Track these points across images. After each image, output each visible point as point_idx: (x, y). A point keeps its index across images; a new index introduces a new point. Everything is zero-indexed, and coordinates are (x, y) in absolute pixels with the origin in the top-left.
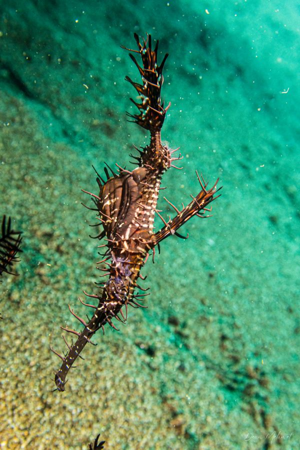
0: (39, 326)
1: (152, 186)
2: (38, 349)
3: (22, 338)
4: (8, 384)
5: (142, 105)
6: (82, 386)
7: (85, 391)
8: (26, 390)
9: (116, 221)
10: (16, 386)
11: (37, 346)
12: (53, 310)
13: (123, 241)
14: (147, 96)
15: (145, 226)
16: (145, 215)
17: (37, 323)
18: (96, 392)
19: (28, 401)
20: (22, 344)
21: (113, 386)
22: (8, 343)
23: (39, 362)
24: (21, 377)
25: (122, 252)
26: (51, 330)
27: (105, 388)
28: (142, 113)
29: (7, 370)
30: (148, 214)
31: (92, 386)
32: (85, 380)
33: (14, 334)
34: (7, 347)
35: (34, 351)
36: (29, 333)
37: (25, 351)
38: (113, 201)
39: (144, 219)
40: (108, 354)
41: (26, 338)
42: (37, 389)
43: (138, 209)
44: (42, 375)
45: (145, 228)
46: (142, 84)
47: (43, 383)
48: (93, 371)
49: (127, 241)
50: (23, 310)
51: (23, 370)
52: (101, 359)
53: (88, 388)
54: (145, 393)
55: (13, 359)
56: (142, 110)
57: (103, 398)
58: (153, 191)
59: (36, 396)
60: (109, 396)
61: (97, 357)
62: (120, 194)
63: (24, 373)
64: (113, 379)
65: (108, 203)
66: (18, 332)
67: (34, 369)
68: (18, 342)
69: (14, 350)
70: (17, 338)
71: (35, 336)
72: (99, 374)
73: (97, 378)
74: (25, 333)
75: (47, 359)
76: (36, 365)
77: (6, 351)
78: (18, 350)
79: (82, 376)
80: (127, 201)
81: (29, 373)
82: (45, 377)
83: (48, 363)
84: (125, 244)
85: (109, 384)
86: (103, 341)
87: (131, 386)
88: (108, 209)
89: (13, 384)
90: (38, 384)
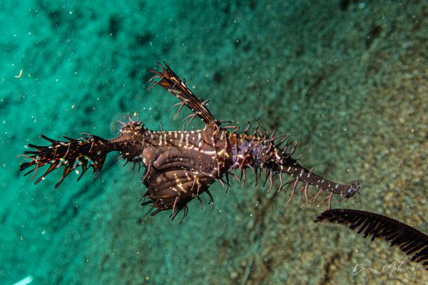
0: (351, 145)
1: (161, 137)
2: (374, 146)
3: (363, 161)
4: (407, 174)
5: (83, 166)
6: (410, 103)
7: (415, 99)
8: (413, 157)
9: (197, 173)
10: (409, 166)
11: (371, 148)
12: (335, 132)
13: (218, 156)
14: (75, 160)
15: (200, 136)
16: (189, 138)
17: (348, 148)
18: (416, 89)
19: (423, 155)
20: (369, 162)
21: (410, 71)
22: (368, 174)
23: (386, 146)
24: (401, 162)
25: (228, 156)
26: (354, 135)
27: (412, 79)
28: (91, 165)
29: (394, 175)
30: (188, 135)
31: (410, 92)
32: (403, 100)
33: (359, 170)
34: (372, 175)
35: (376, 150)
36: (358, 155)
37: (375, 158)
38: (178, 181)
39: (194, 139)
40: (377, 77)
41: (363, 158)
42: (412, 147)
43: (185, 147)
44: (399, 143)
45: (202, 136)
46: (64, 167)
47: (406, 141)
48: (395, 92)
49: (217, 152)
50: (336, 160)
51: (394, 160)
52: (383, 84)
53: (412, 97)
54: (418, 38)
55: (383, 170)
56: (88, 165)
57: (422, 81)
58: (165, 135)
59: (418, 147)
60: (420, 76)
61: (381, 88)
62: (171, 172)
63: (397, 159)
64: (403, 72)
65: (180, 186)
66: (357, 166)
67: (393, 150)
68: (367, 166)
69: (374, 169)
70: (363, 167)
71: (361, 149)
72: (398, 86)
73: (402, 88)
74: (359, 159)
75: (383, 137)
76: (388, 149)
77: (376, 177)
78: (374, 165)
79: (400, 104)
80: (178, 161)
81: (397, 155)
82: (401, 139)
83: (387, 136)
84: (220, 153)
85: (408, 76)
86: (365, 83)
87: (410, 52)
88: (186, 184)
89: (407, 170)
90: (407, 146)
